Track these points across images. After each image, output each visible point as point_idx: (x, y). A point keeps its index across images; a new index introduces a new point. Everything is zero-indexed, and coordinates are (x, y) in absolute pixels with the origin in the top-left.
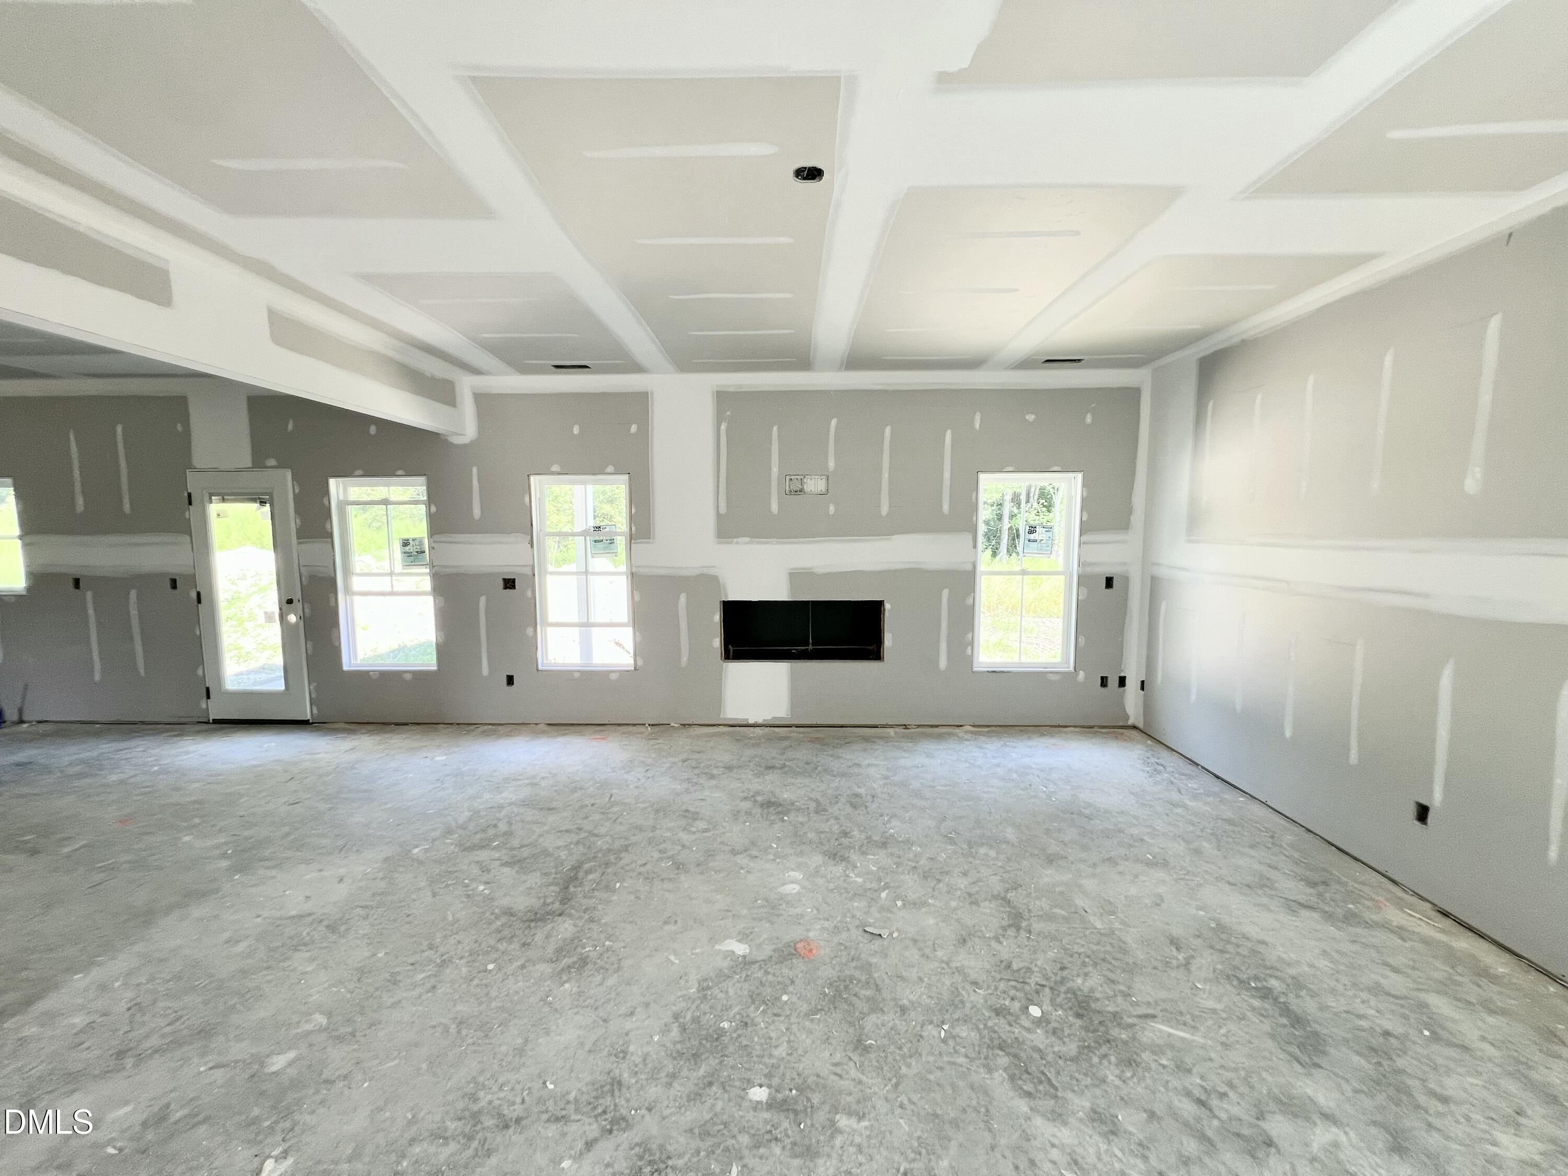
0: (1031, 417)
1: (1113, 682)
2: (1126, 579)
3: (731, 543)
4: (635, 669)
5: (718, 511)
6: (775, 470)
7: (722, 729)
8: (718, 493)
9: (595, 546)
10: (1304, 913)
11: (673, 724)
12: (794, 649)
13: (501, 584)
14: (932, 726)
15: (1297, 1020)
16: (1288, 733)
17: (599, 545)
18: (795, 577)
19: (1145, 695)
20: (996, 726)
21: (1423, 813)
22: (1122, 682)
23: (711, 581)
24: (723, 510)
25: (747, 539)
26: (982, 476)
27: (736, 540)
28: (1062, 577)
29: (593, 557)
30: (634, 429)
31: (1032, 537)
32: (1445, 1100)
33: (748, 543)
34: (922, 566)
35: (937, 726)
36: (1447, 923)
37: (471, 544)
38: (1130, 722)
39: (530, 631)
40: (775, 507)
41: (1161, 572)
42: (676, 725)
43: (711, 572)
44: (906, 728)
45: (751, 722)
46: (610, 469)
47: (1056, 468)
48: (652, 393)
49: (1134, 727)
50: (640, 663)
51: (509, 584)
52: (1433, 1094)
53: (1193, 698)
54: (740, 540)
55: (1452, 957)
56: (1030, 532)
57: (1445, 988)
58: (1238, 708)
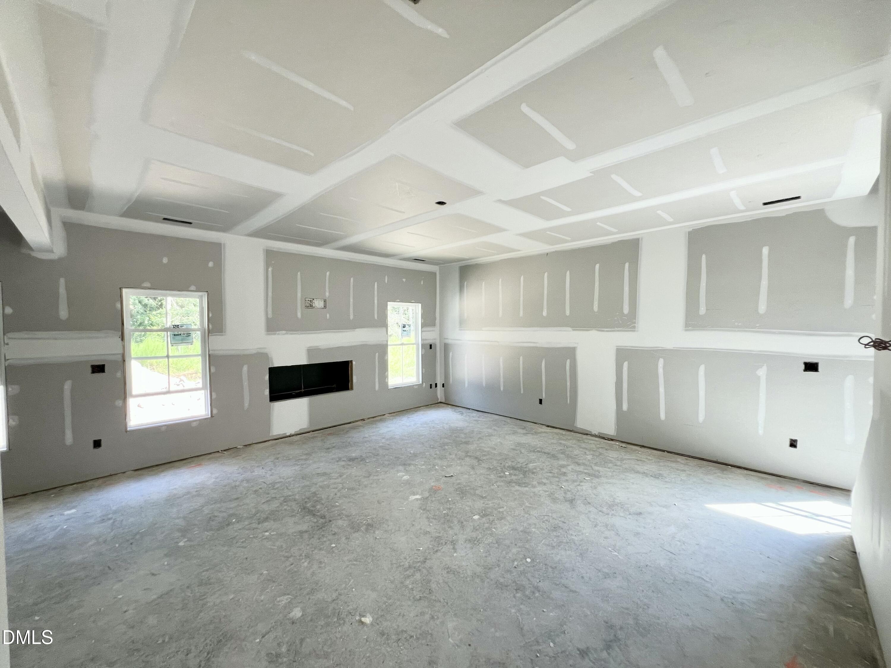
0: (404, 280)
1: (434, 386)
2: (435, 345)
3: (275, 334)
4: (212, 416)
5: (267, 316)
6: (299, 295)
7: (271, 442)
8: (267, 306)
9: (174, 338)
10: (528, 435)
11: (239, 447)
12: (294, 392)
13: (90, 370)
14: (373, 417)
15: (548, 454)
16: (502, 389)
17: (177, 337)
18: (310, 351)
19: (445, 390)
20: (397, 412)
21: (541, 401)
22: (436, 385)
23: (264, 356)
24: (270, 316)
25: (284, 332)
26: (389, 303)
27: (278, 332)
28: (415, 346)
29: (172, 346)
30: (211, 264)
31: (404, 329)
32: (577, 455)
33: (285, 334)
34: (368, 343)
35: (375, 417)
36: (550, 428)
37: (56, 339)
38: (439, 401)
39: (119, 403)
40: (299, 315)
41: (449, 341)
42: (241, 447)
43: (262, 351)
44: (364, 420)
45: (288, 434)
46: (193, 288)
47: (413, 301)
48: (224, 244)
49: (441, 403)
50: (215, 411)
51: (98, 369)
52: (575, 455)
53: (466, 385)
54: (281, 332)
55: (557, 434)
56: (404, 327)
57: (560, 439)
58: (484, 385)
